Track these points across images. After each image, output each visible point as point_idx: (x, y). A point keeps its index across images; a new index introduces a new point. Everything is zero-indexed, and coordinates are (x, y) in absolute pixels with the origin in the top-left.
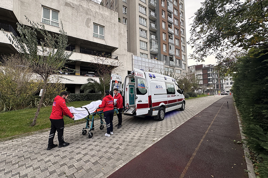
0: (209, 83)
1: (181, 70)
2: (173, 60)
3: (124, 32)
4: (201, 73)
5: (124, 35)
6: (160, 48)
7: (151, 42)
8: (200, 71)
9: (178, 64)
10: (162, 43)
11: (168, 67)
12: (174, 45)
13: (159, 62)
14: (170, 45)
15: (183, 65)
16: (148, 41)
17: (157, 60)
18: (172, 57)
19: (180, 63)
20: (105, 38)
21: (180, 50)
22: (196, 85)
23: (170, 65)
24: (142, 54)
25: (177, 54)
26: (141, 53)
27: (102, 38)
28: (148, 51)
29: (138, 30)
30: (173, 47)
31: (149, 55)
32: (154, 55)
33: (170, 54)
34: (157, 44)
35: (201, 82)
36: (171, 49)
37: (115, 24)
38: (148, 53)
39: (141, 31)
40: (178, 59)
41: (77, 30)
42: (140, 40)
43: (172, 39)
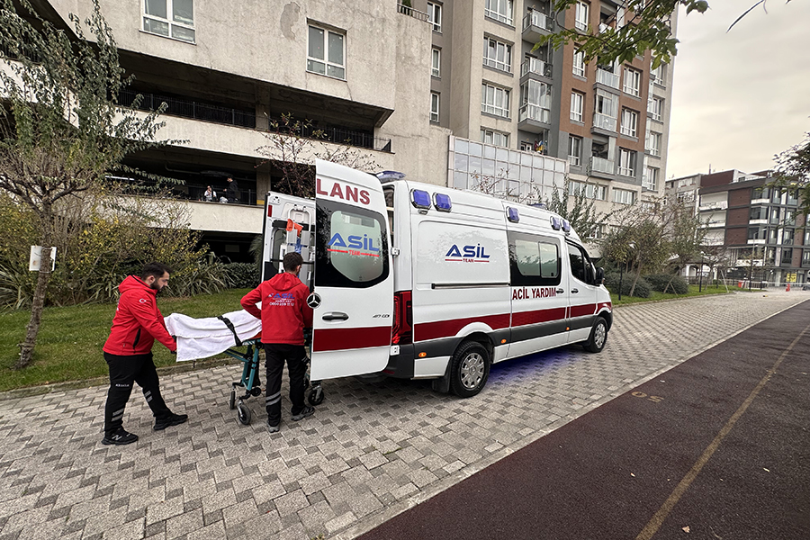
0: (750, 242)
1: (634, 192)
2: (605, 155)
3: (422, 51)
4: (724, 204)
5: (421, 64)
6: (558, 109)
7: (524, 88)
8: (719, 198)
9: (624, 169)
10: (566, 87)
11: (584, 178)
12: (619, 93)
13: (549, 163)
14: (599, 93)
15: (646, 172)
16: (513, 83)
17: (545, 153)
18: (603, 140)
19: (634, 165)
20: (348, 76)
21: (639, 114)
22: (690, 247)
23: (593, 174)
24: (490, 132)
25: (627, 128)
26: (483, 129)
27: (339, 75)
28: (510, 120)
29: (478, 43)
30: (612, 104)
31: (514, 139)
32: (533, 137)
33: (596, 131)
34: (549, 94)
35: (716, 240)
36: (601, 111)
37: (384, 20)
38: (511, 127)
39: (492, 44)
40: (625, 150)
41: (253, 50)
42: (485, 83)
43: (611, 70)
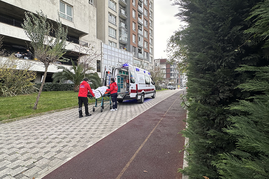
0: (171, 77)
1: (148, 63)
2: (141, 53)
3: (94, 15)
4: (165, 67)
5: (93, 19)
6: (129, 38)
7: (120, 31)
8: (164, 65)
9: (146, 57)
10: (131, 33)
11: (137, 59)
12: (143, 36)
13: (129, 54)
14: (139, 36)
15: (150, 58)
16: (117, 28)
17: (127, 50)
18: (141, 49)
19: (147, 56)
20: (74, 20)
21: (148, 43)
22: (161, 79)
23: (139, 58)
24: (111, 42)
25: (145, 46)
26: (109, 41)
27: (71, 20)
28: (117, 39)
29: (107, 15)
30: (142, 39)
31: (118, 44)
32: (123, 45)
33: (139, 46)
34: (127, 33)
35: (165, 76)
36: (139, 41)
37: (85, 6)
38: (117, 41)
39: (110, 15)
40: (146, 52)
42: (109, 27)
43: (141, 30)
